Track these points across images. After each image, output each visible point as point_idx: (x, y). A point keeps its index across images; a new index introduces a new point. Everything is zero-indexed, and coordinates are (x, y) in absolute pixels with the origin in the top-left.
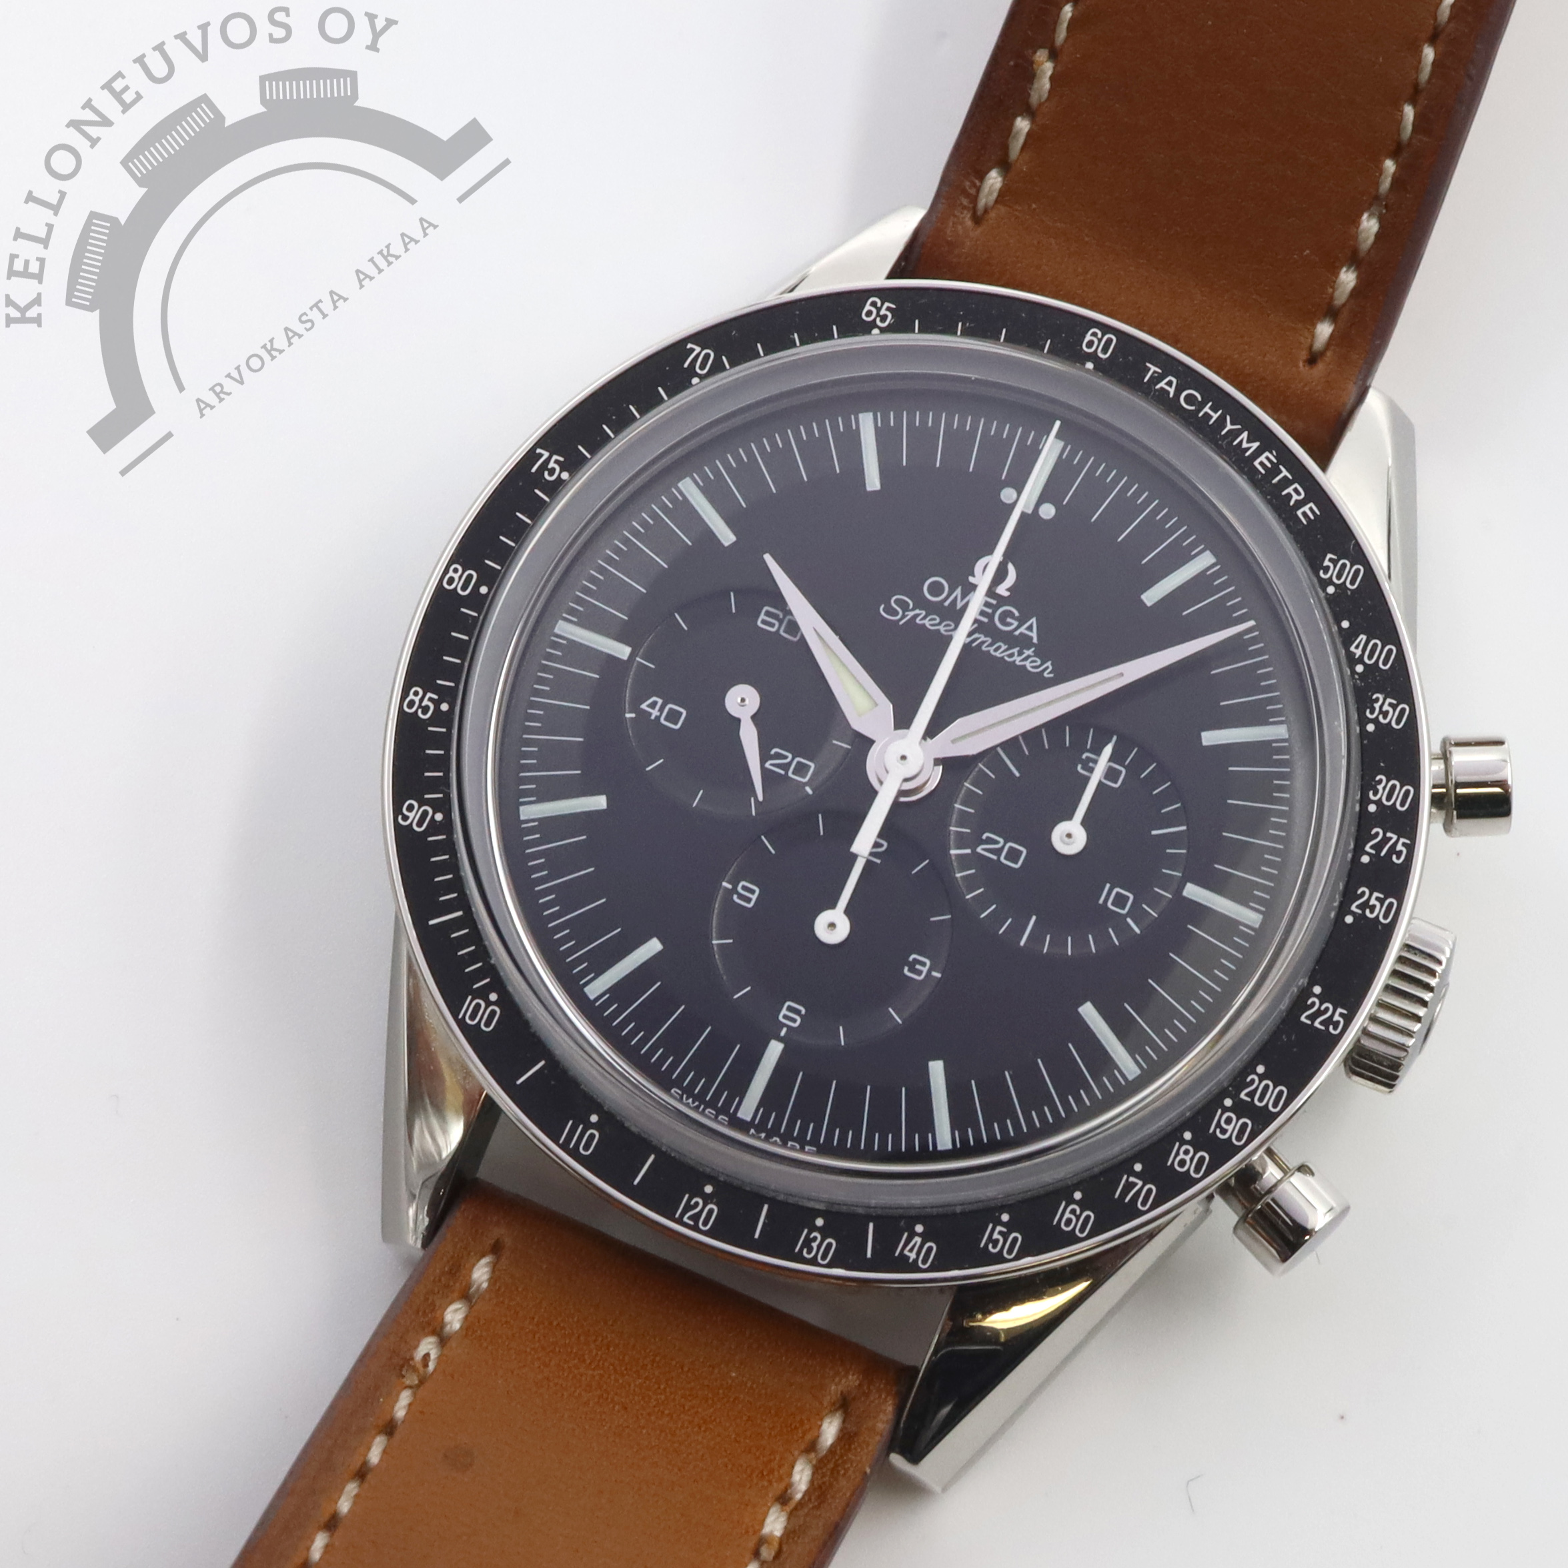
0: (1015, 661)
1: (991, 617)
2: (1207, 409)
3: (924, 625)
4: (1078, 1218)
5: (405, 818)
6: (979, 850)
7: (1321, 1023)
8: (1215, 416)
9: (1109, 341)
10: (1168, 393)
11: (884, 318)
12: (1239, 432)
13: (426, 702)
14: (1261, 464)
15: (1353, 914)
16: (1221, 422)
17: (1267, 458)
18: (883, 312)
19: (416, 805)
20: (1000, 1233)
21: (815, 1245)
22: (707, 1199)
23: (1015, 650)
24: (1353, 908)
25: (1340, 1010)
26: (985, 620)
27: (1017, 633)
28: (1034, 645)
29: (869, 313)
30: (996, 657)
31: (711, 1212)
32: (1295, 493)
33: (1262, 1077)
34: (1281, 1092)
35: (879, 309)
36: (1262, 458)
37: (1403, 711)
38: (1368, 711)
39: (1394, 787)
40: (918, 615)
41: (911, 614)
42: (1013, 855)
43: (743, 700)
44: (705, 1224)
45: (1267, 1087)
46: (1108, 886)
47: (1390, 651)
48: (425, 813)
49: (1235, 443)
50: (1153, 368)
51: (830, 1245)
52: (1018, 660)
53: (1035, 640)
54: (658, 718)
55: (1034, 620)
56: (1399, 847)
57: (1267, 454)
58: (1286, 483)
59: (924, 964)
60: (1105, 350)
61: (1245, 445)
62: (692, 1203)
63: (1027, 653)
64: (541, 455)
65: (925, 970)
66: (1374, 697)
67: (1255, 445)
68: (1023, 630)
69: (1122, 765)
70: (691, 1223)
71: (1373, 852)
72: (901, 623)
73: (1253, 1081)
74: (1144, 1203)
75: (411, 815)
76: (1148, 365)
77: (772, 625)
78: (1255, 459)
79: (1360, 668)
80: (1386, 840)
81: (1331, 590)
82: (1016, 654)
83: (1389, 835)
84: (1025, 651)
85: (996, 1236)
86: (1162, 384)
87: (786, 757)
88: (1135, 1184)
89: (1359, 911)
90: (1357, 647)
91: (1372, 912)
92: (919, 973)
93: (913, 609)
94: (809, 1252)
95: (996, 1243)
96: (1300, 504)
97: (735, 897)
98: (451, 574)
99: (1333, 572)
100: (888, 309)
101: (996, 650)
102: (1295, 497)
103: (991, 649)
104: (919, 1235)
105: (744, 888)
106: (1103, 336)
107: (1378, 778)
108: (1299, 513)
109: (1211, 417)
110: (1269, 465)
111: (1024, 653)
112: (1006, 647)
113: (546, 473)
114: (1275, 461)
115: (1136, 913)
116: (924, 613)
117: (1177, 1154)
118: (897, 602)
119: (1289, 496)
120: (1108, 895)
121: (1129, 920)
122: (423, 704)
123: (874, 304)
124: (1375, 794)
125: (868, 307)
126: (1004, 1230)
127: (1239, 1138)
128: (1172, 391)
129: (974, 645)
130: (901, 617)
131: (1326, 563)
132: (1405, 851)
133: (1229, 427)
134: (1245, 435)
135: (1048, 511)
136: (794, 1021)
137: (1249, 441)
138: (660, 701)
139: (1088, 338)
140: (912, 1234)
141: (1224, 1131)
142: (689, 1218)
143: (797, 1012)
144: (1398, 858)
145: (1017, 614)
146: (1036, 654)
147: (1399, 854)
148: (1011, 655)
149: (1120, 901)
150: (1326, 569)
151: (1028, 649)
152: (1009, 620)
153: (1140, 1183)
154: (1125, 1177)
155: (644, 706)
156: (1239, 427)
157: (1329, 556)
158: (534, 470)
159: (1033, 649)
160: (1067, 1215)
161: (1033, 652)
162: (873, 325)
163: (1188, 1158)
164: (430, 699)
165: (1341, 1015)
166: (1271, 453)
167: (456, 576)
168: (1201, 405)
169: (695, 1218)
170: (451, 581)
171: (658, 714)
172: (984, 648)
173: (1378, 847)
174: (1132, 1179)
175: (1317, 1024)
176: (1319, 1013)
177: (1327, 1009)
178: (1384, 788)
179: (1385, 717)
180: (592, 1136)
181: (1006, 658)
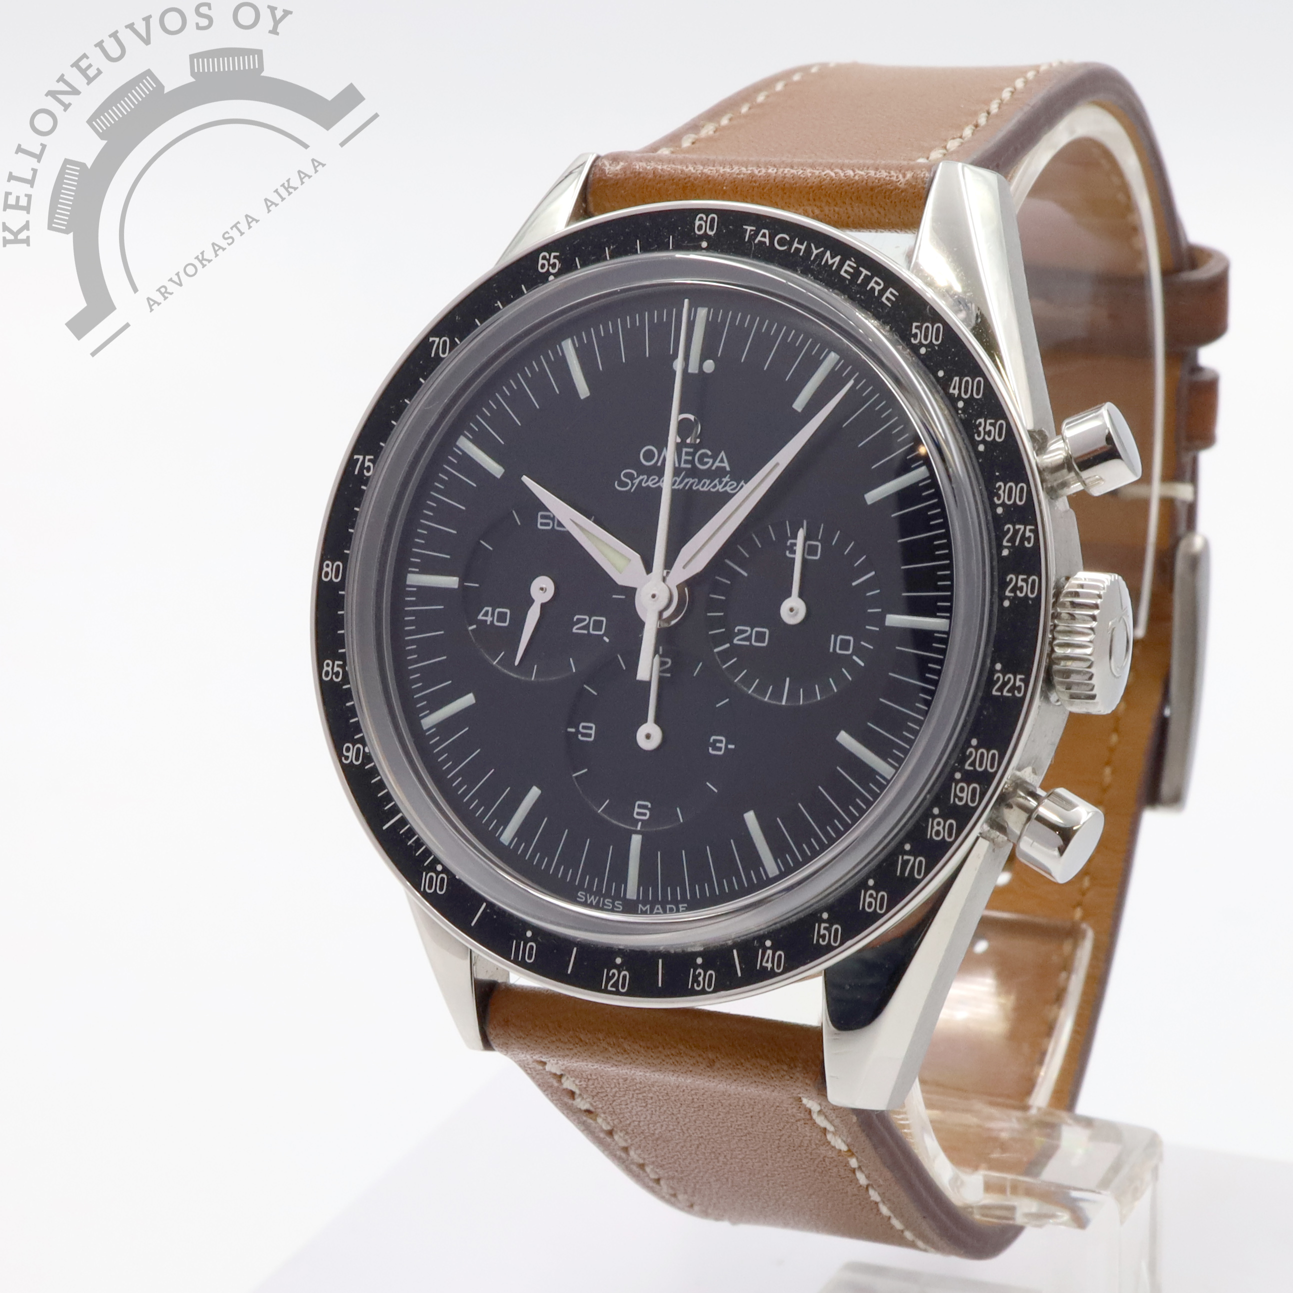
0: (718, 489)
1: (692, 462)
2: (796, 245)
3: (648, 486)
4: (876, 899)
5: (347, 758)
6: (735, 641)
7: (1008, 691)
8: (803, 247)
9: (713, 220)
10: (765, 243)
11: (554, 266)
12: (824, 253)
13: (336, 669)
14: (846, 271)
15: (1008, 598)
16: (808, 251)
17: (849, 265)
18: (552, 261)
19: (351, 746)
20: (825, 928)
21: (701, 979)
22: (619, 968)
23: (716, 481)
24: (1007, 593)
25: (1019, 677)
26: (689, 466)
27: (714, 468)
28: (728, 473)
29: (543, 266)
30: (703, 492)
31: (624, 977)
32: (876, 285)
33: (977, 748)
34: (993, 755)
35: (549, 260)
36: (846, 267)
37: (1001, 426)
38: (976, 435)
39: (1011, 488)
40: (642, 480)
41: (637, 481)
42: (760, 637)
43: (542, 589)
44: (623, 987)
45: (982, 755)
46: (833, 636)
47: (979, 382)
48: (358, 749)
49: (823, 263)
50: (749, 228)
51: (711, 975)
52: (720, 488)
53: (728, 469)
54: (492, 622)
55: (723, 453)
56: (1028, 534)
57: (848, 262)
58: (868, 279)
59: (721, 741)
60: (712, 228)
61: (830, 262)
62: (610, 974)
63: (725, 480)
64: (358, 460)
65: (723, 745)
66: (977, 423)
67: (838, 259)
68: (717, 464)
69: (817, 540)
70: (614, 989)
71: (1009, 544)
72: (632, 490)
73: (971, 753)
74: (919, 873)
75: (350, 754)
76: (745, 227)
77: (548, 524)
78: (841, 270)
79: (961, 404)
80: (1016, 532)
81: (923, 351)
82: (718, 484)
83: (1017, 527)
84: (723, 479)
85: (822, 932)
86: (759, 238)
87: (585, 620)
88: (909, 861)
89: (1012, 595)
90: (954, 388)
91: (1021, 592)
92: (720, 749)
93: (638, 477)
94: (698, 985)
95: (824, 937)
96: (882, 292)
97: (580, 736)
98: (325, 569)
99: (921, 337)
100: (555, 257)
101: (703, 486)
102: (877, 288)
103: (699, 487)
104: (769, 948)
105: (584, 727)
106: (707, 218)
107: (997, 485)
108: (884, 299)
109: (801, 249)
110: (852, 271)
111: (723, 481)
112: (709, 481)
113: (365, 471)
114: (855, 265)
115: (858, 651)
116: (646, 477)
117: (932, 827)
118: (626, 475)
119: (873, 289)
120: (835, 643)
121: (855, 658)
122: (335, 671)
123: (544, 258)
124: (999, 499)
125: (541, 262)
126: (827, 925)
127: (973, 801)
128: (767, 240)
129: (687, 488)
130: (631, 487)
131: (914, 331)
132: (1032, 535)
133: (815, 252)
134: (828, 254)
135: (709, 366)
136: (645, 814)
137: (832, 257)
138: (490, 609)
139: (697, 223)
140: (765, 949)
141: (961, 799)
142: (612, 986)
143: (645, 807)
144: (1029, 543)
145: (710, 453)
146: (732, 479)
147: (1029, 539)
148: (715, 486)
149: (845, 645)
150: (915, 336)
151: (725, 477)
152: (706, 460)
153: (912, 858)
154: (900, 857)
155: (480, 617)
156: (822, 249)
157: (915, 324)
158: (356, 473)
159: (728, 476)
160: (868, 900)
161: (729, 478)
162: (548, 273)
163: (940, 828)
164: (338, 666)
165: (1021, 680)
166: (851, 261)
167: (329, 570)
168: (791, 244)
169: (615, 985)
170: (327, 574)
171: (491, 619)
172: (694, 488)
173: (1012, 540)
174: (906, 857)
175: (1005, 693)
176: (1005, 684)
177: (1009, 679)
178: (1004, 492)
179: (989, 436)
180: (531, 947)
181: (712, 490)
